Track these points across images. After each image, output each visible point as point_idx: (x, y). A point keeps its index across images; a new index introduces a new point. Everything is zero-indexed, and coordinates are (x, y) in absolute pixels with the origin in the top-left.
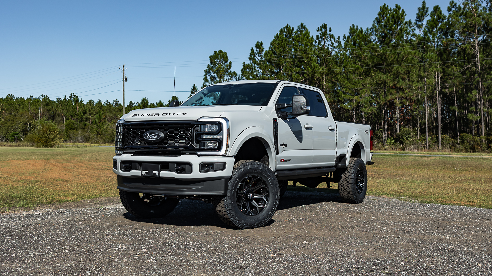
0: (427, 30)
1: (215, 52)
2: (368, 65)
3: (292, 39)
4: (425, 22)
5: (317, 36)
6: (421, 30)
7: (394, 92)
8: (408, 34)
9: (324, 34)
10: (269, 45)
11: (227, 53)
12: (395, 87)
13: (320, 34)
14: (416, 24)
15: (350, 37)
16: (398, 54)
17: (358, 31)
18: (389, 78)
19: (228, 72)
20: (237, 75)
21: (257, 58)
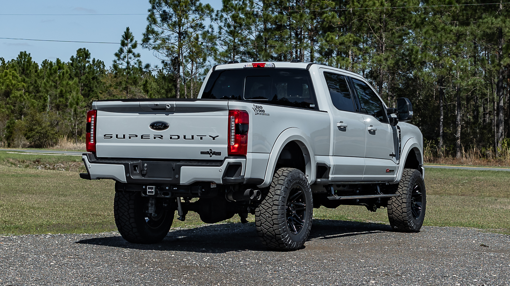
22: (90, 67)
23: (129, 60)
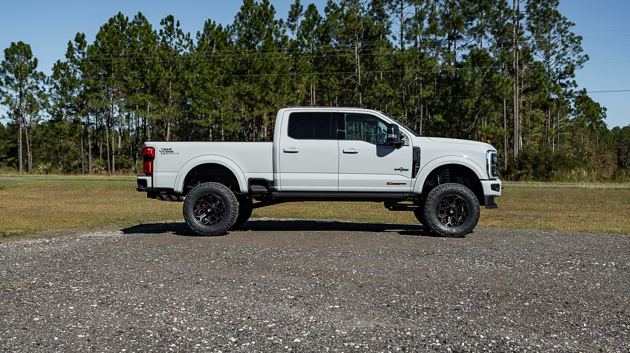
0: (301, 32)
1: (13, 44)
2: (228, 71)
3: (126, 32)
4: (299, 22)
5: (161, 31)
6: (294, 32)
7: (261, 105)
8: (278, 35)
9: (170, 30)
10: (95, 39)
11: (31, 46)
12: (263, 100)
13: (165, 28)
14: (288, 24)
15: (205, 35)
16: (267, 60)
17: (216, 27)
18: (256, 89)
19: (31, 72)
20: (45, 77)
21: (77, 55)
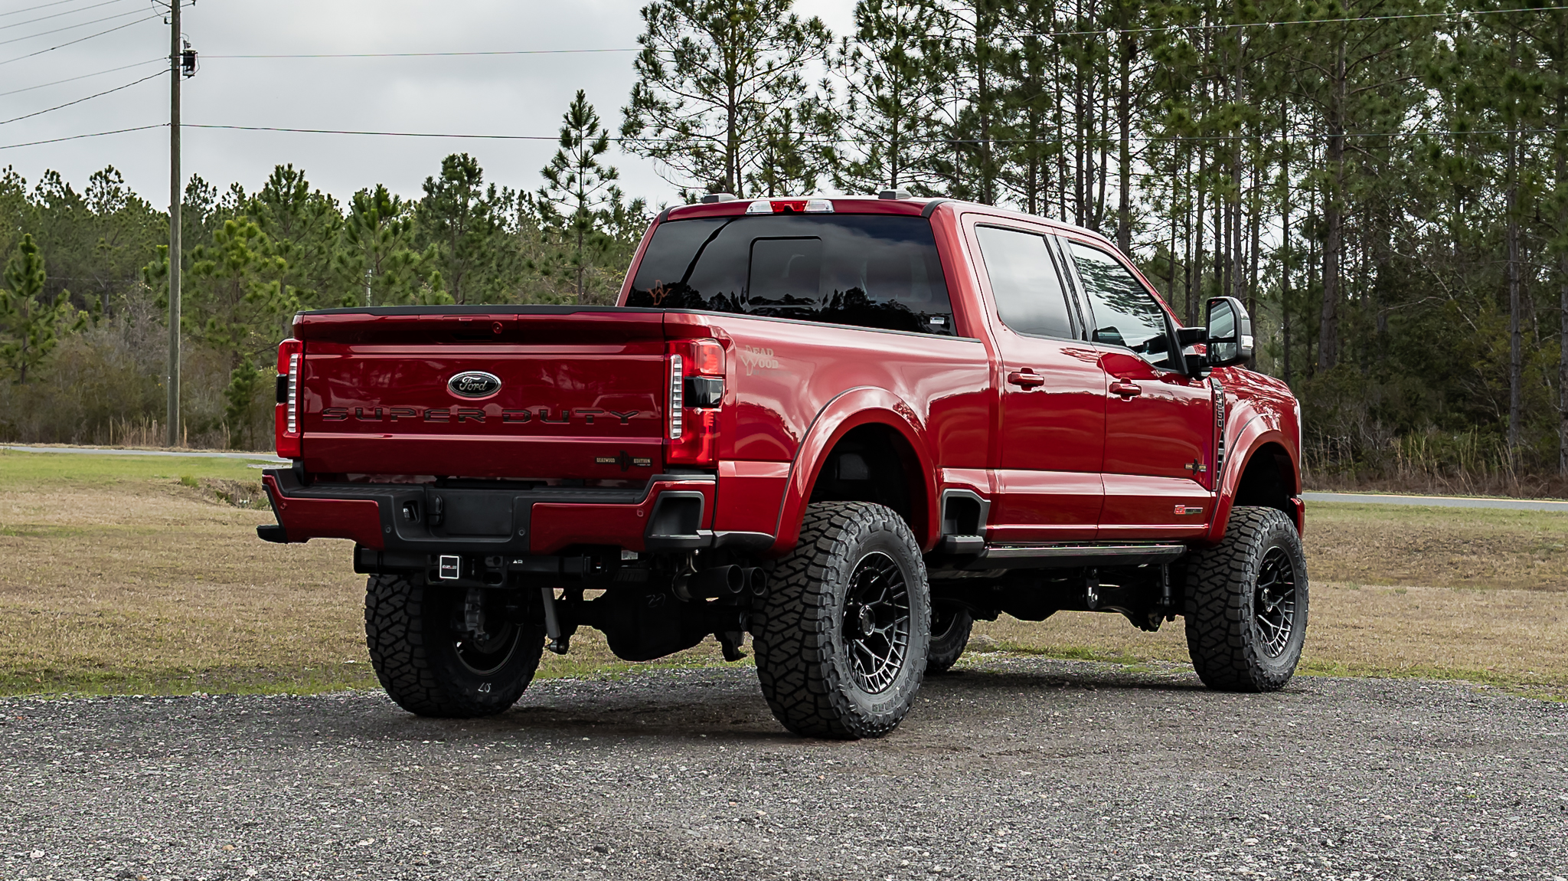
19: (776, 21)
20: (830, 39)
22: (481, 210)
23: (586, 189)
